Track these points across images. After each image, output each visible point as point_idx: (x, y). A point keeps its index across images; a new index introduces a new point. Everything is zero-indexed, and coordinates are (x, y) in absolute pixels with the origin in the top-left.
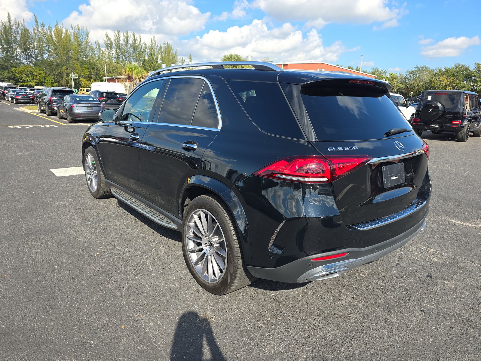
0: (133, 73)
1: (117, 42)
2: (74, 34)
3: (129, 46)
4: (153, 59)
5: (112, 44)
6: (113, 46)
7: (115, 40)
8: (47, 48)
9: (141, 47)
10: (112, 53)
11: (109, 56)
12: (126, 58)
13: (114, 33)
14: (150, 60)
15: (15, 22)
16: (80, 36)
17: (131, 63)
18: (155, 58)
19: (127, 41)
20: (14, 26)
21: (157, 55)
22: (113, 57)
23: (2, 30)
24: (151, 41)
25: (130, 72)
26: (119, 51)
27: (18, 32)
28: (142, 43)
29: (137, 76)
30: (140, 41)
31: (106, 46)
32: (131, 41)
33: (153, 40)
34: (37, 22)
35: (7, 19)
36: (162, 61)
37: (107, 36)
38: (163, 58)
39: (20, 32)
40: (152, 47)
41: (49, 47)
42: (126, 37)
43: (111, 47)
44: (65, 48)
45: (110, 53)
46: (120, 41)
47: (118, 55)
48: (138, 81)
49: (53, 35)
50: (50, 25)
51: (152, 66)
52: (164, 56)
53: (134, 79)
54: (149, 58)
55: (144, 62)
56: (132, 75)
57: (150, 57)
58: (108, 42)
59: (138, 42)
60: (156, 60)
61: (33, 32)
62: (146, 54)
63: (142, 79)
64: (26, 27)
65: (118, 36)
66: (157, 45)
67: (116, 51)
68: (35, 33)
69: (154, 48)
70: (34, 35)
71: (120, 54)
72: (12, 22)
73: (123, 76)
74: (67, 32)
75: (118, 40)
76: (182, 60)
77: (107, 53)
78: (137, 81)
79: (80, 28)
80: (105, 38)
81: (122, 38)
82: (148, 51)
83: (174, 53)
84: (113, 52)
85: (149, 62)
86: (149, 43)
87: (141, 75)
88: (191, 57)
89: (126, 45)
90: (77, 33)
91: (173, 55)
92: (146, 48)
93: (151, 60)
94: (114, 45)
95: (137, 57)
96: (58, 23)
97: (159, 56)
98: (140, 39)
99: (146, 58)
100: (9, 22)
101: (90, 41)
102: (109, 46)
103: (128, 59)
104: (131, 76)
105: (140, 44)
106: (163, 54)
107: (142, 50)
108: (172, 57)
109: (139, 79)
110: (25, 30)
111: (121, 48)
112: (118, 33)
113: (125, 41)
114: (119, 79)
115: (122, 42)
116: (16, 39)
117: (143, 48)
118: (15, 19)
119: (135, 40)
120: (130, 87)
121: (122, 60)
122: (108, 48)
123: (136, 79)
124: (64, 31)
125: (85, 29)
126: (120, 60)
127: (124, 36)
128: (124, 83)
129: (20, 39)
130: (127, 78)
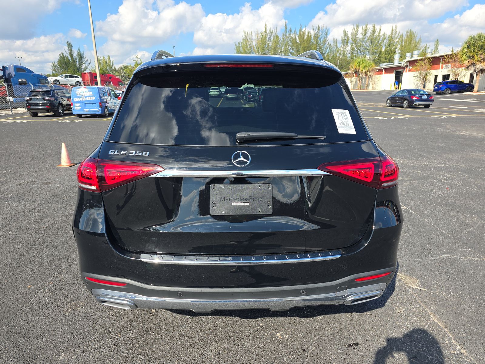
0: (361, 67)
1: (354, 37)
2: (315, 35)
3: (366, 39)
4: (391, 50)
5: (348, 39)
6: (349, 42)
7: (352, 35)
8: (291, 50)
9: (379, 39)
10: (347, 48)
11: (344, 52)
12: (361, 52)
13: (353, 28)
14: (386, 51)
15: (270, 31)
16: (320, 36)
17: (365, 57)
18: (393, 49)
19: (365, 35)
20: (269, 34)
21: (397, 44)
22: (348, 53)
23: (260, 40)
24: (392, 30)
25: (357, 66)
26: (354, 46)
27: (271, 39)
28: (382, 33)
29: (364, 70)
30: (380, 33)
31: (343, 42)
32: (369, 34)
33: (394, 29)
34: (286, 29)
35: (265, 29)
36: (401, 51)
37: (345, 32)
38: (403, 47)
39: (272, 39)
40: (391, 37)
41: (293, 49)
42: (364, 30)
43: (347, 43)
44: (305, 49)
45: (345, 48)
46: (357, 35)
47: (353, 50)
48: (365, 74)
49: (297, 39)
50: (296, 29)
51: (388, 57)
52: (404, 46)
53: (360, 73)
54: (386, 49)
55: (380, 54)
56: (359, 69)
57: (388, 48)
58: (345, 38)
59: (377, 33)
60: (394, 51)
61: (282, 38)
62: (384, 46)
63: (368, 73)
64: (278, 34)
65: (356, 30)
66: (397, 35)
67: (352, 46)
68: (283, 39)
69: (393, 38)
70: (283, 40)
71: (355, 48)
72: (268, 31)
73: (350, 71)
74: (308, 33)
75: (355, 34)
76: (426, 47)
77: (342, 49)
78: (363, 75)
79: (320, 28)
80: (342, 35)
81: (360, 31)
82: (386, 42)
83: (417, 41)
84: (349, 48)
85: (385, 53)
86: (389, 33)
87: (369, 68)
88: (438, 42)
89: (363, 39)
90: (317, 33)
91: (415, 43)
92: (385, 39)
93: (388, 52)
94: (350, 40)
95: (373, 50)
96: (302, 26)
97: (399, 46)
98: (380, 30)
99: (383, 50)
100: (266, 32)
101: (328, 40)
102: (345, 42)
103: (363, 53)
104: (358, 71)
105: (379, 36)
106: (403, 43)
107: (380, 42)
108: (413, 46)
109: (365, 72)
110: (276, 37)
111: (358, 42)
112: (357, 26)
113: (362, 35)
114: (346, 74)
115: (360, 36)
116: (269, 45)
117: (381, 39)
118: (270, 29)
119: (374, 32)
120: (356, 82)
121: (356, 54)
122: (344, 44)
123: (362, 73)
124: (307, 33)
125: (325, 28)
126: (354, 55)
127: (362, 30)
128: (350, 78)
129: (272, 45)
130: (355, 73)
